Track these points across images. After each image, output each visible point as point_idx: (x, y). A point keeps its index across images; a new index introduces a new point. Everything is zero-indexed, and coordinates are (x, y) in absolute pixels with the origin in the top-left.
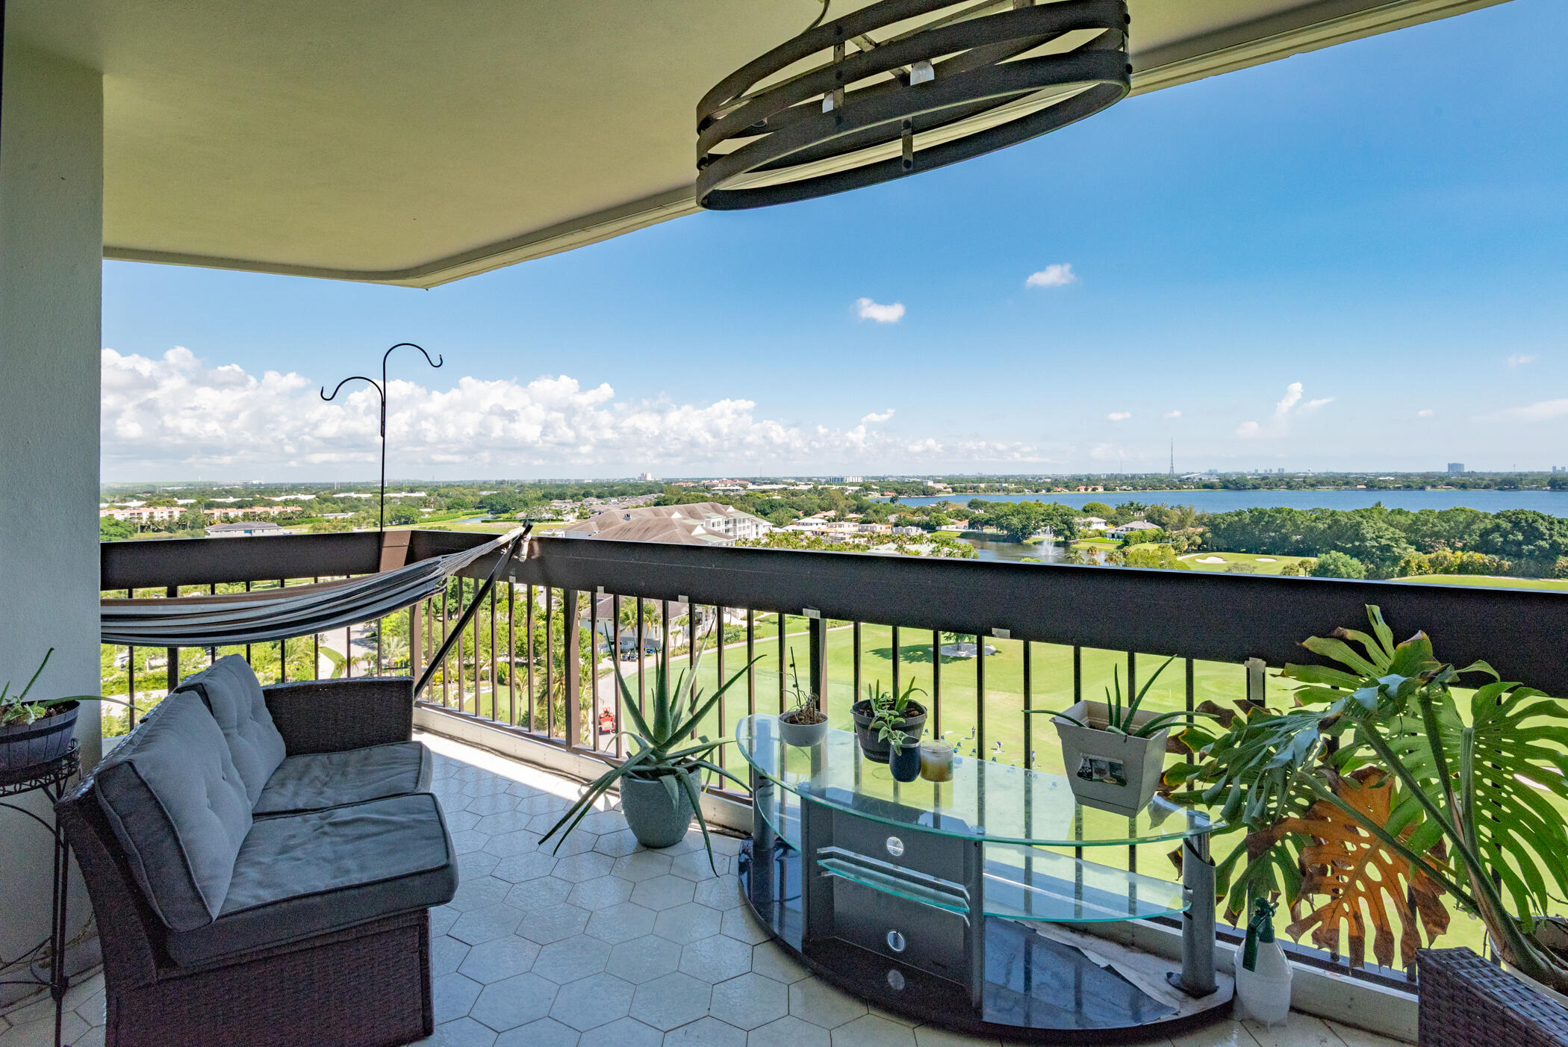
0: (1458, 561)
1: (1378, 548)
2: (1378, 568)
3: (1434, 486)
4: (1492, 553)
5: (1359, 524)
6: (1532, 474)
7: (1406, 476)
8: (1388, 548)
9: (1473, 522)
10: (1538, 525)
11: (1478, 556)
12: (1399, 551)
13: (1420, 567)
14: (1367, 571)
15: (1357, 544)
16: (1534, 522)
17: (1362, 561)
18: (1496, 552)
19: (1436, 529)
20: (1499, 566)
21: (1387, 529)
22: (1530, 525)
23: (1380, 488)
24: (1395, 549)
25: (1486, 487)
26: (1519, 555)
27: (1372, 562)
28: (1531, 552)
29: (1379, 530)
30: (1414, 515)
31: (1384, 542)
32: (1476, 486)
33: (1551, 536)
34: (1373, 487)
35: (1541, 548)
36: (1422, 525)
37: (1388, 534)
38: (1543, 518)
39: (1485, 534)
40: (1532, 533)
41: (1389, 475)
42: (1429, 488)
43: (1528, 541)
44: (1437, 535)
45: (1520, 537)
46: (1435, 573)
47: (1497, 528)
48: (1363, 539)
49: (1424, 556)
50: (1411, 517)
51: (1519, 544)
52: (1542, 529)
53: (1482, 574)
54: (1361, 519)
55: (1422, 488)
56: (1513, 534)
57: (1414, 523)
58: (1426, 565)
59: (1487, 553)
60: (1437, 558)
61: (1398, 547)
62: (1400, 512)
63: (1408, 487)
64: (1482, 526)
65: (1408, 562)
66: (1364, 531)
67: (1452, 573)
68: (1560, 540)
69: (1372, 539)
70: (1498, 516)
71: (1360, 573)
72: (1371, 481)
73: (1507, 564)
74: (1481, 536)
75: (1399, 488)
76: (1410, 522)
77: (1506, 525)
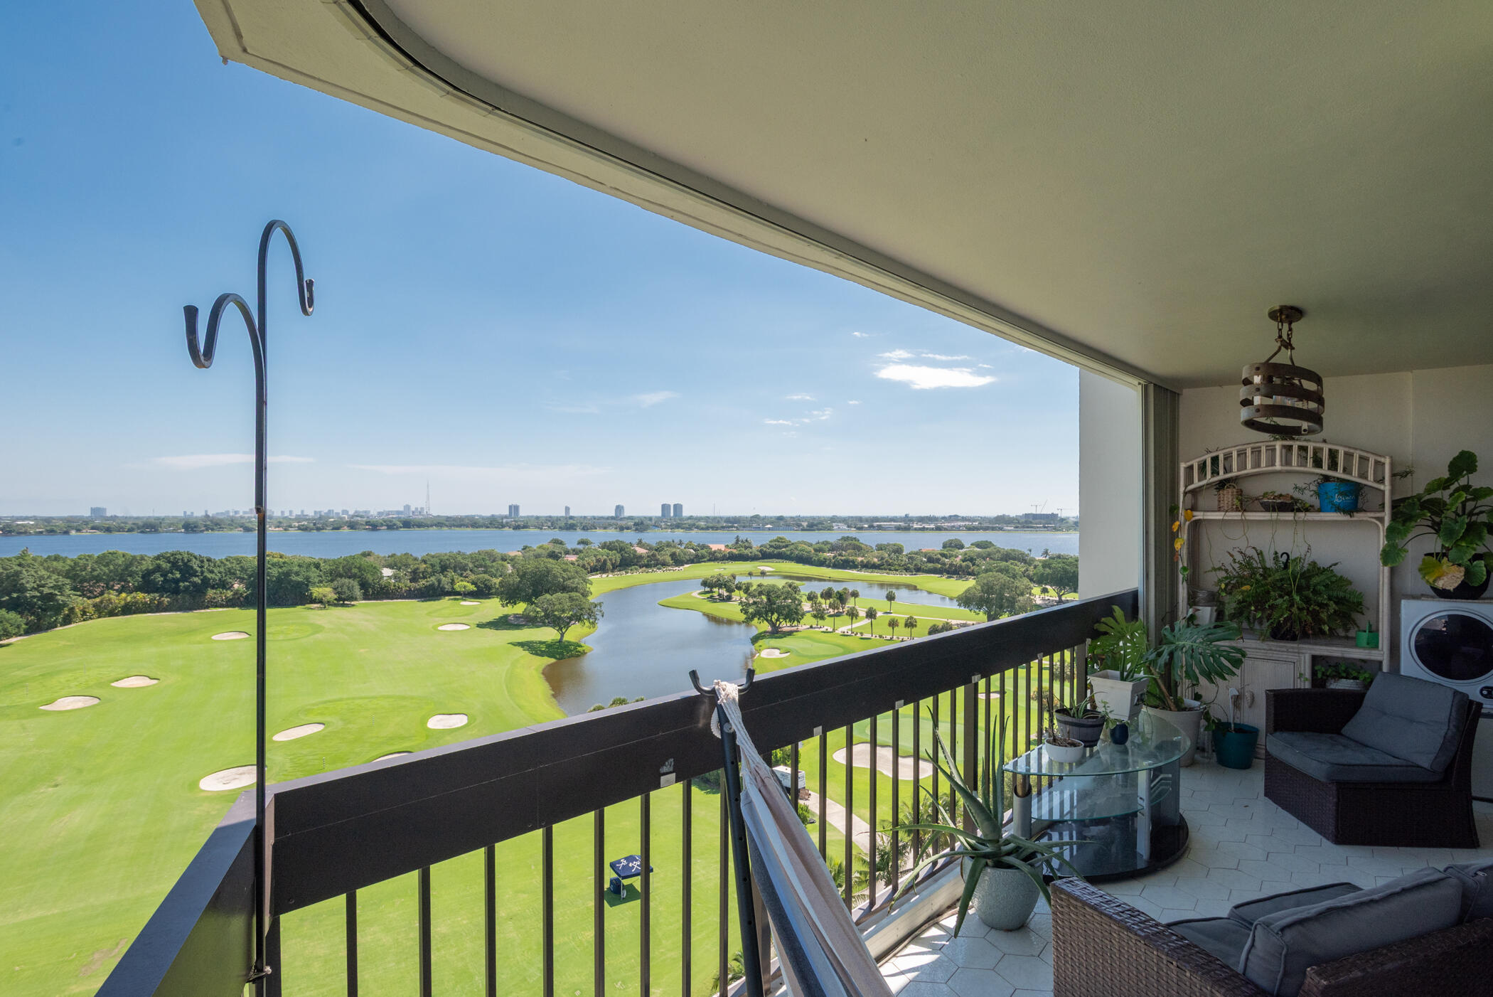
0: (123, 602)
1: (39, 598)
2: (39, 620)
3: (78, 530)
4: (153, 592)
5: (17, 574)
6: (167, 518)
7: (48, 520)
8: (51, 597)
9: (131, 564)
10: (190, 564)
11: (140, 596)
12: (63, 598)
13: (84, 613)
14: (26, 624)
15: (15, 595)
16: (189, 561)
17: (21, 613)
18: (156, 590)
19: (95, 573)
20: (160, 603)
21: (49, 577)
22: (185, 564)
23: (19, 533)
24: (59, 597)
25: (130, 530)
26: (176, 591)
27: (33, 614)
28: (187, 588)
29: (41, 578)
30: (72, 560)
31: (46, 591)
32: (120, 529)
33: (202, 572)
34: (10, 532)
35: (195, 584)
36: (81, 570)
37: (51, 582)
38: (196, 558)
39: (147, 575)
40: (187, 571)
41: (26, 518)
42: (73, 533)
43: (184, 579)
44: (98, 579)
45: (178, 576)
46: (99, 617)
47: (158, 568)
48: (22, 589)
49: (90, 602)
50: (69, 562)
51: (177, 581)
52: (195, 567)
53: (145, 612)
54: (19, 568)
55: (66, 533)
56: (172, 573)
57: (73, 568)
58: (91, 610)
59: (148, 592)
60: (101, 602)
61: (62, 595)
62: (57, 558)
63: (51, 532)
64: (144, 567)
65: (72, 610)
66: (24, 581)
67: (116, 615)
68: (209, 576)
69: (33, 589)
70: (158, 558)
71: (18, 627)
72: (8, 525)
73: (166, 600)
74: (143, 577)
75: (41, 532)
76: (67, 568)
77: (166, 566)
